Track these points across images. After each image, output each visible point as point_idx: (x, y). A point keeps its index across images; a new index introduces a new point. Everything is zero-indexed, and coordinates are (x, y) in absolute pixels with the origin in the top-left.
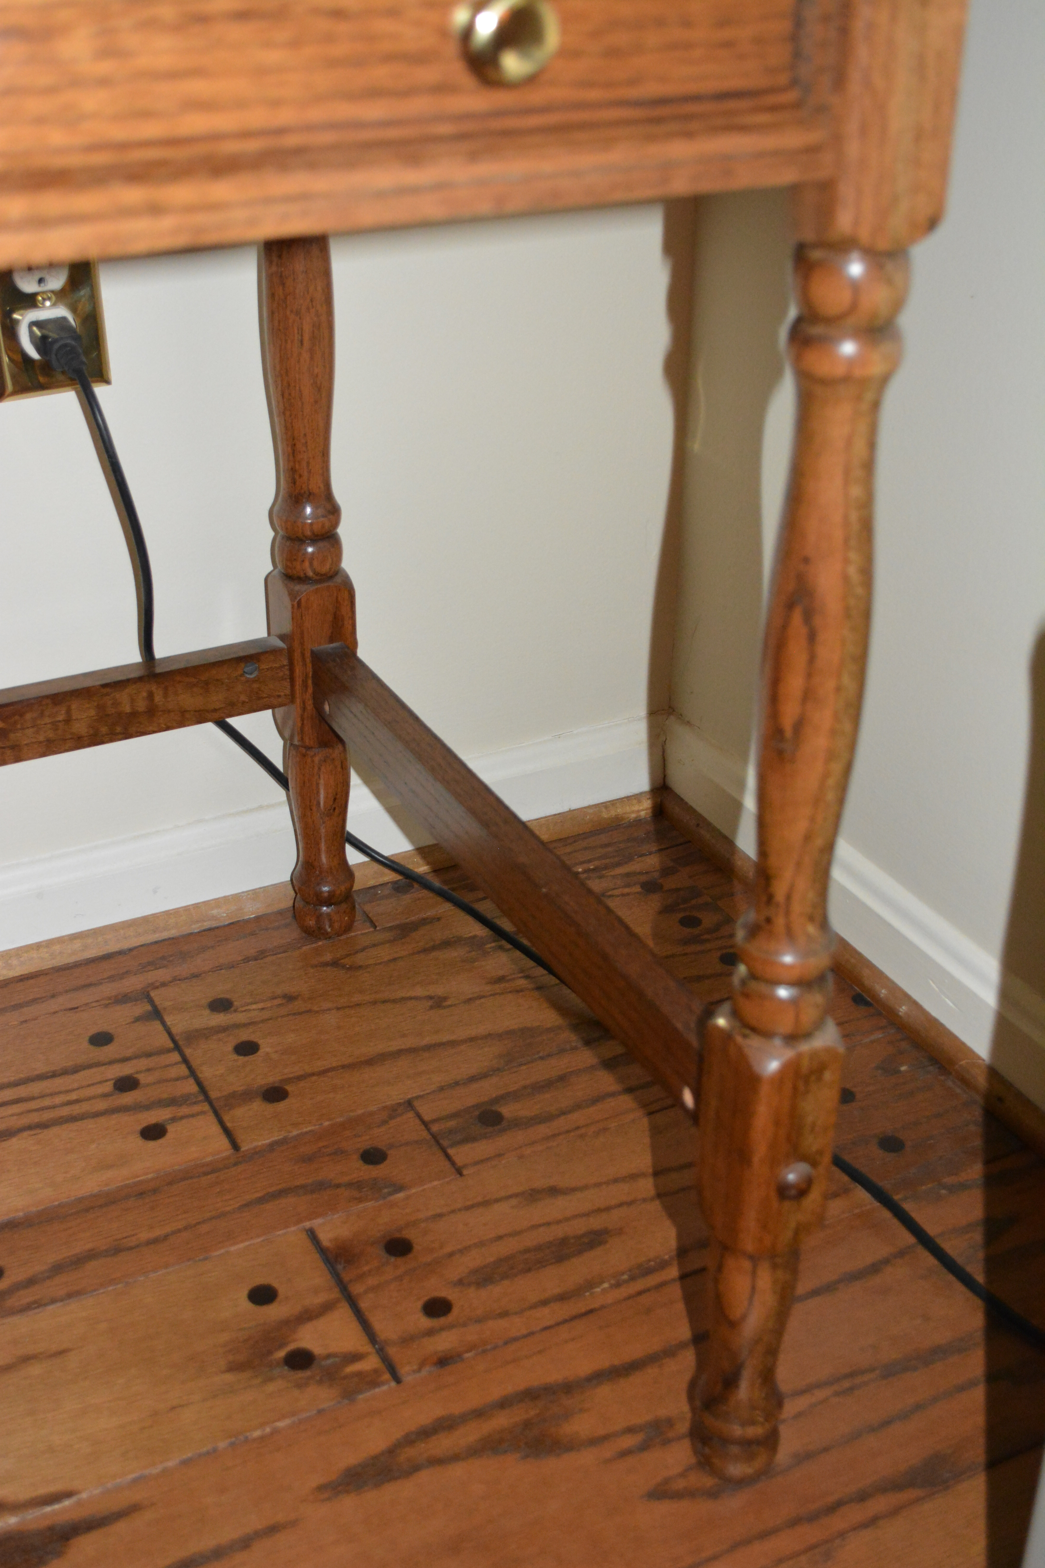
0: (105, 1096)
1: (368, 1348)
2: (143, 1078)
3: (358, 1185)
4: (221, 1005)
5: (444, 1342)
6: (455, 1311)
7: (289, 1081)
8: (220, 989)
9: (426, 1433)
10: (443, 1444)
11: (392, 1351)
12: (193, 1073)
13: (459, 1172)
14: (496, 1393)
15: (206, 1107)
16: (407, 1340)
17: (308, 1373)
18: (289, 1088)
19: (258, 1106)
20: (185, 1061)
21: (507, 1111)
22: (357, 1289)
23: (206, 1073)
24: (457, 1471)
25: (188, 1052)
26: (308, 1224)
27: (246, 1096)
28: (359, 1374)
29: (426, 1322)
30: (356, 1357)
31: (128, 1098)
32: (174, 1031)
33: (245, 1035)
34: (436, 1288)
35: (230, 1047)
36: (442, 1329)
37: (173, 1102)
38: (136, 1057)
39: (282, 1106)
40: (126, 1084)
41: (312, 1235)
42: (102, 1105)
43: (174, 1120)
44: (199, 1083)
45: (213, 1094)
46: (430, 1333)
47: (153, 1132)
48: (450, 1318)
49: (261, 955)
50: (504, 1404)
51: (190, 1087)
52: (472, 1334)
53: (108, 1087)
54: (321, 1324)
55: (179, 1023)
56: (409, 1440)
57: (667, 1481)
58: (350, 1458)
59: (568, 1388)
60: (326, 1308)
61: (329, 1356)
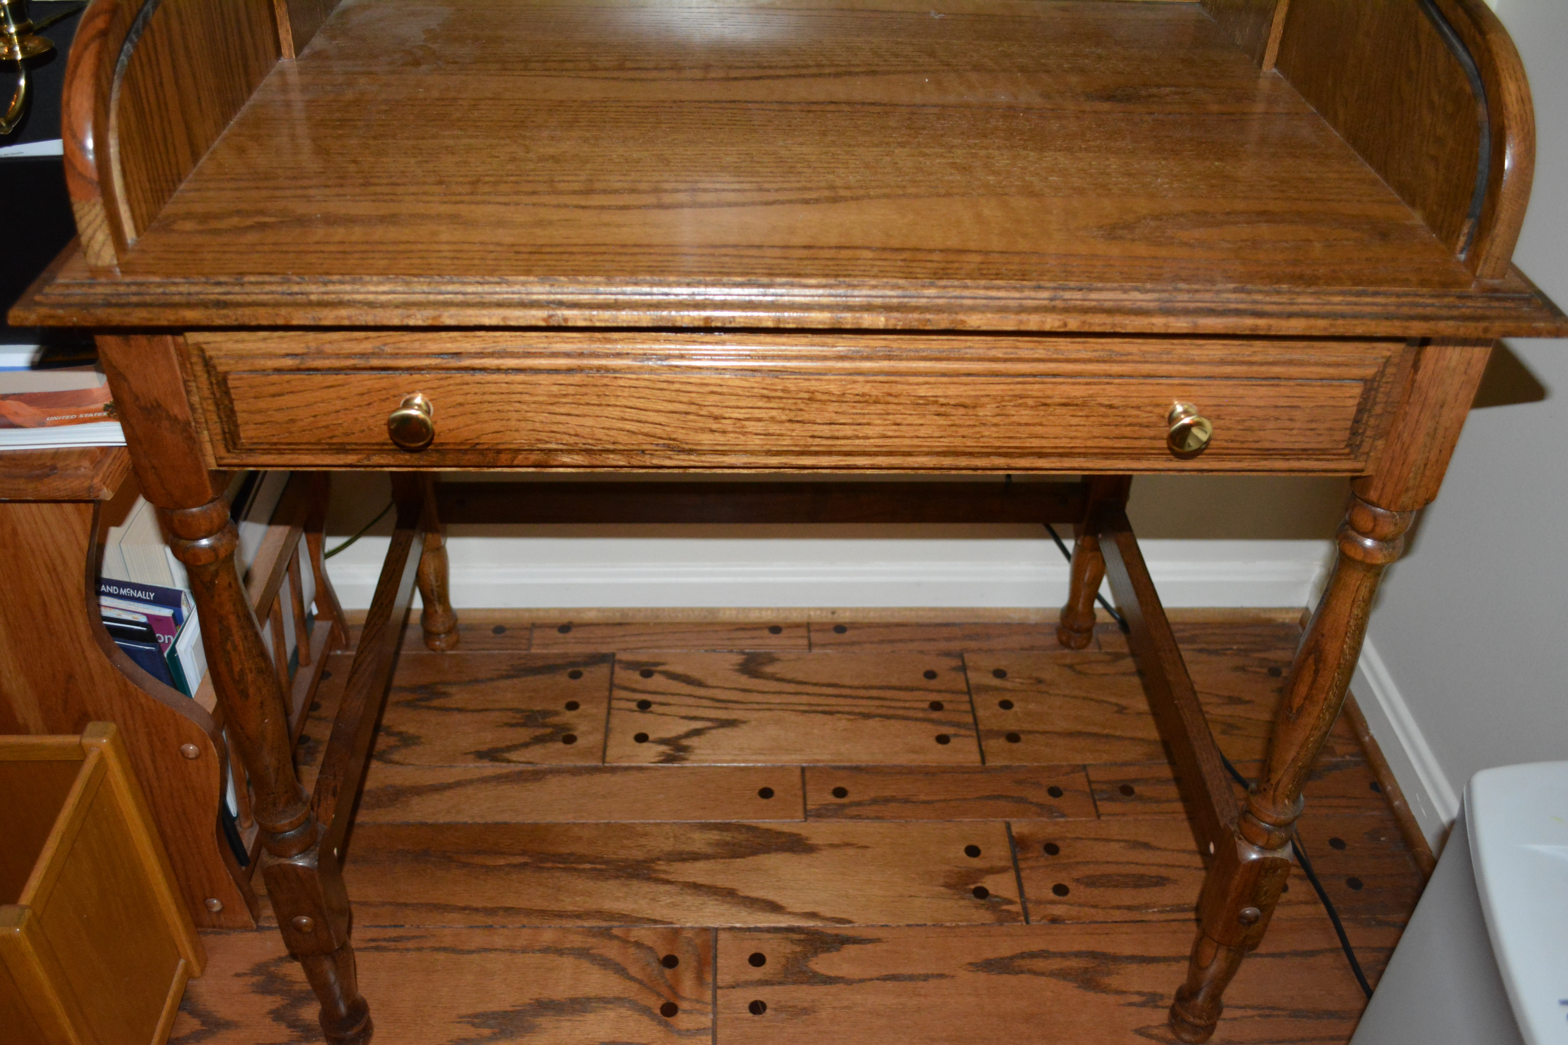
0: (923, 710)
1: (1018, 900)
2: (946, 706)
3: (1041, 806)
4: (1000, 674)
5: (1058, 910)
6: (1069, 895)
7: (1023, 732)
8: (1002, 664)
9: (1032, 955)
10: (1040, 964)
11: (1030, 906)
12: (973, 711)
13: (1099, 817)
14: (1076, 947)
15: (973, 733)
16: (1039, 902)
17: (982, 902)
18: (1022, 737)
19: (1002, 742)
20: (971, 702)
21: (1137, 789)
22: (1022, 865)
23: (980, 713)
24: (1043, 980)
25: (974, 697)
26: (1007, 819)
27: (997, 734)
28: (1008, 911)
29: (1052, 896)
30: (1010, 902)
31: (935, 715)
32: (971, 682)
33: (1008, 697)
34: (1062, 878)
35: (997, 702)
36: (1060, 903)
37: (958, 725)
38: (946, 691)
39: (1015, 746)
40: (936, 706)
41: (1008, 828)
42: (920, 715)
43: (956, 735)
44: (975, 718)
45: (981, 727)
46: (1052, 902)
47: (943, 739)
48: (1065, 898)
50: (1078, 954)
51: (969, 719)
52: (1074, 911)
53: (926, 705)
54: (998, 877)
55: (975, 678)
56: (1023, 956)
57: (1149, 1026)
58: (990, 954)
59: (1115, 959)
60: (1002, 870)
61: (996, 896)
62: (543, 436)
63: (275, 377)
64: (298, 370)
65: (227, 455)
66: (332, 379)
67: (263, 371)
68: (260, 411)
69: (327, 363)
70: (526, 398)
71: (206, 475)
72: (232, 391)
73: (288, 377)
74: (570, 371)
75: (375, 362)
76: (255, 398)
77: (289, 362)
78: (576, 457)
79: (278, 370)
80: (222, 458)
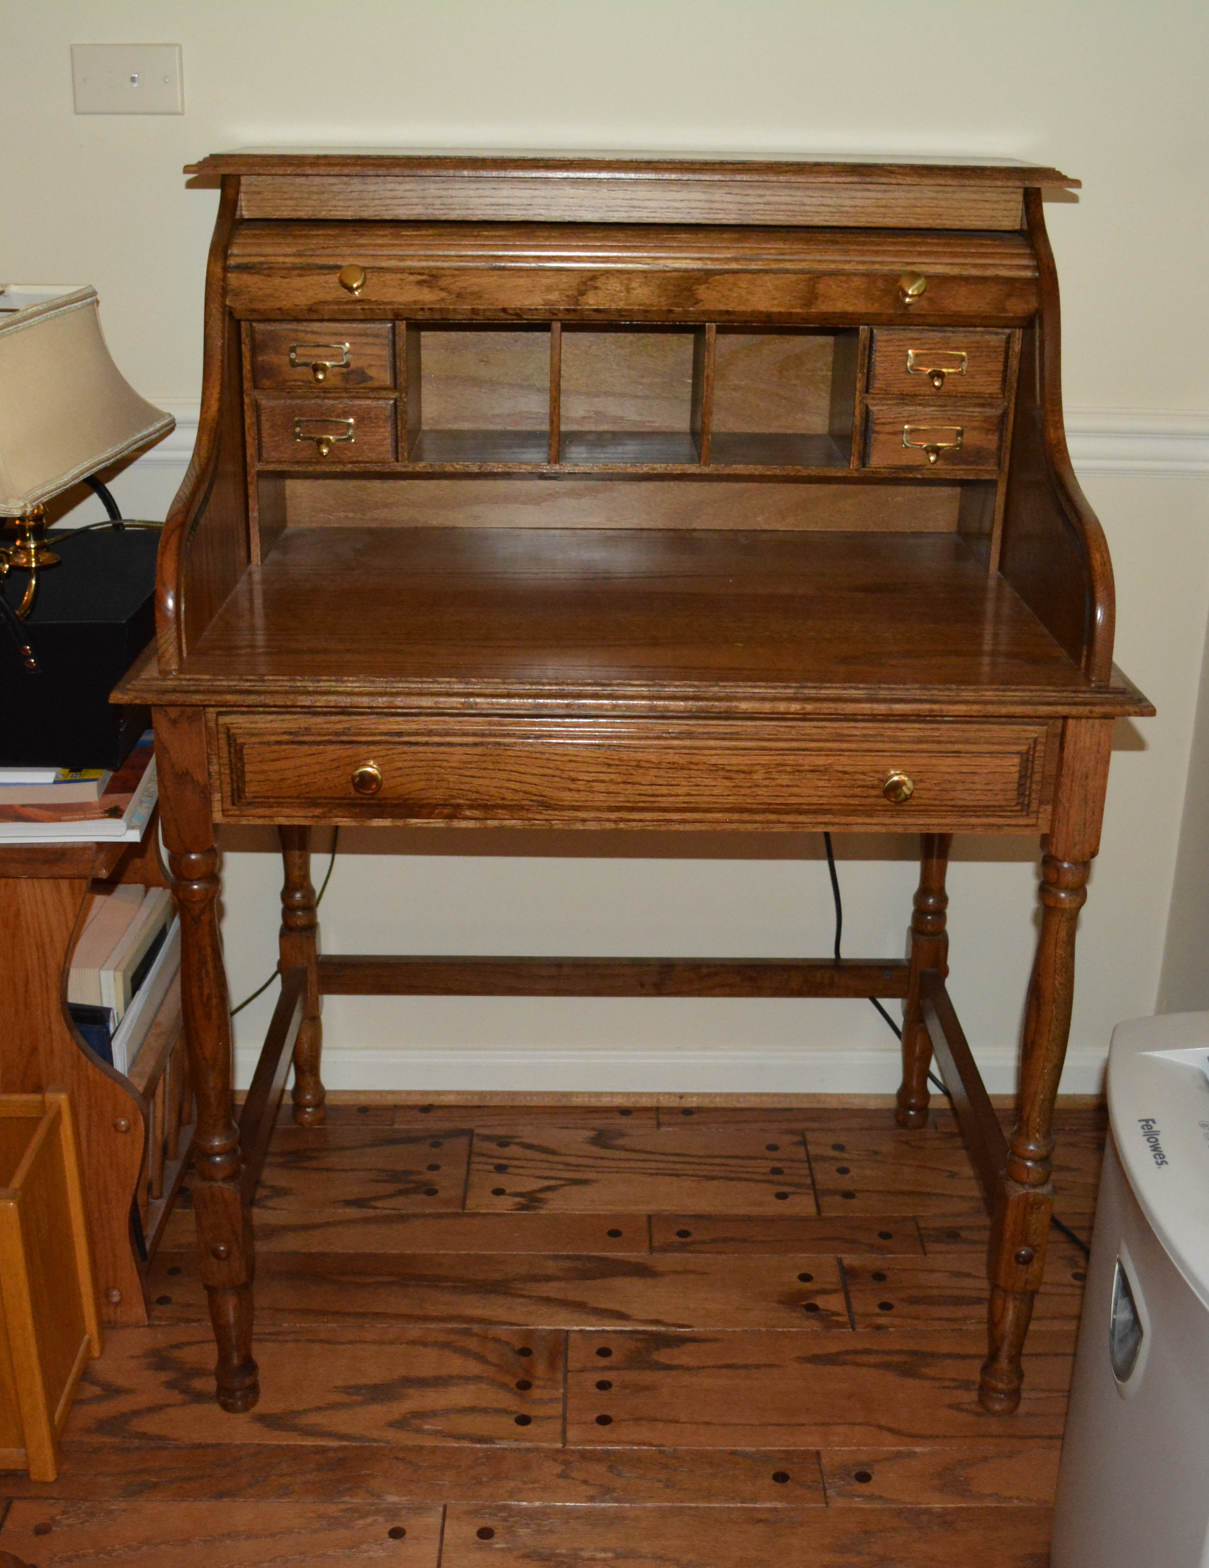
0: (764, 1174)
1: (846, 1313)
2: (786, 1171)
3: (872, 1246)
4: (838, 1147)
5: (882, 1321)
6: (894, 1310)
7: (859, 1191)
8: (842, 1139)
9: (855, 1352)
10: (864, 1359)
11: (856, 1317)
12: (811, 1175)
13: (925, 1254)
14: (898, 1347)
15: (811, 1192)
16: (865, 1315)
17: (813, 1314)
18: (857, 1194)
19: (838, 1198)
20: (810, 1169)
21: (963, 1234)
22: (851, 1288)
23: (819, 1178)
24: (864, 1370)
25: (813, 1165)
26: (839, 1256)
27: (834, 1192)
28: (836, 1321)
29: (878, 1310)
30: (838, 1314)
31: (776, 1178)
32: (810, 1153)
33: (845, 1164)
34: (888, 1297)
35: (834, 1168)
36: (884, 1315)
37: (797, 1185)
38: (786, 1160)
39: (851, 1201)
40: (777, 1171)
41: (840, 1261)
42: (761, 1177)
43: (793, 1193)
44: (813, 1181)
45: (817, 1187)
46: (878, 1315)
47: (782, 1196)
48: (890, 1312)
49: (870, 1128)
50: (898, 1352)
51: (808, 1181)
52: (897, 1321)
53: (768, 1170)
54: (827, 1297)
55: (813, 1150)
56: (847, 1352)
57: (960, 1403)
58: (817, 1351)
59: (934, 1355)
60: (832, 1291)
61: (824, 1310)
62: (454, 793)
63: (276, 747)
64: (293, 743)
65: (231, 807)
66: (315, 749)
67: (268, 743)
68: (262, 772)
69: (312, 738)
70: (445, 764)
71: (211, 826)
72: (245, 757)
73: (284, 747)
74: (475, 744)
75: (344, 738)
76: (261, 762)
77: (286, 738)
78: (475, 812)
79: (279, 743)
80: (228, 810)
